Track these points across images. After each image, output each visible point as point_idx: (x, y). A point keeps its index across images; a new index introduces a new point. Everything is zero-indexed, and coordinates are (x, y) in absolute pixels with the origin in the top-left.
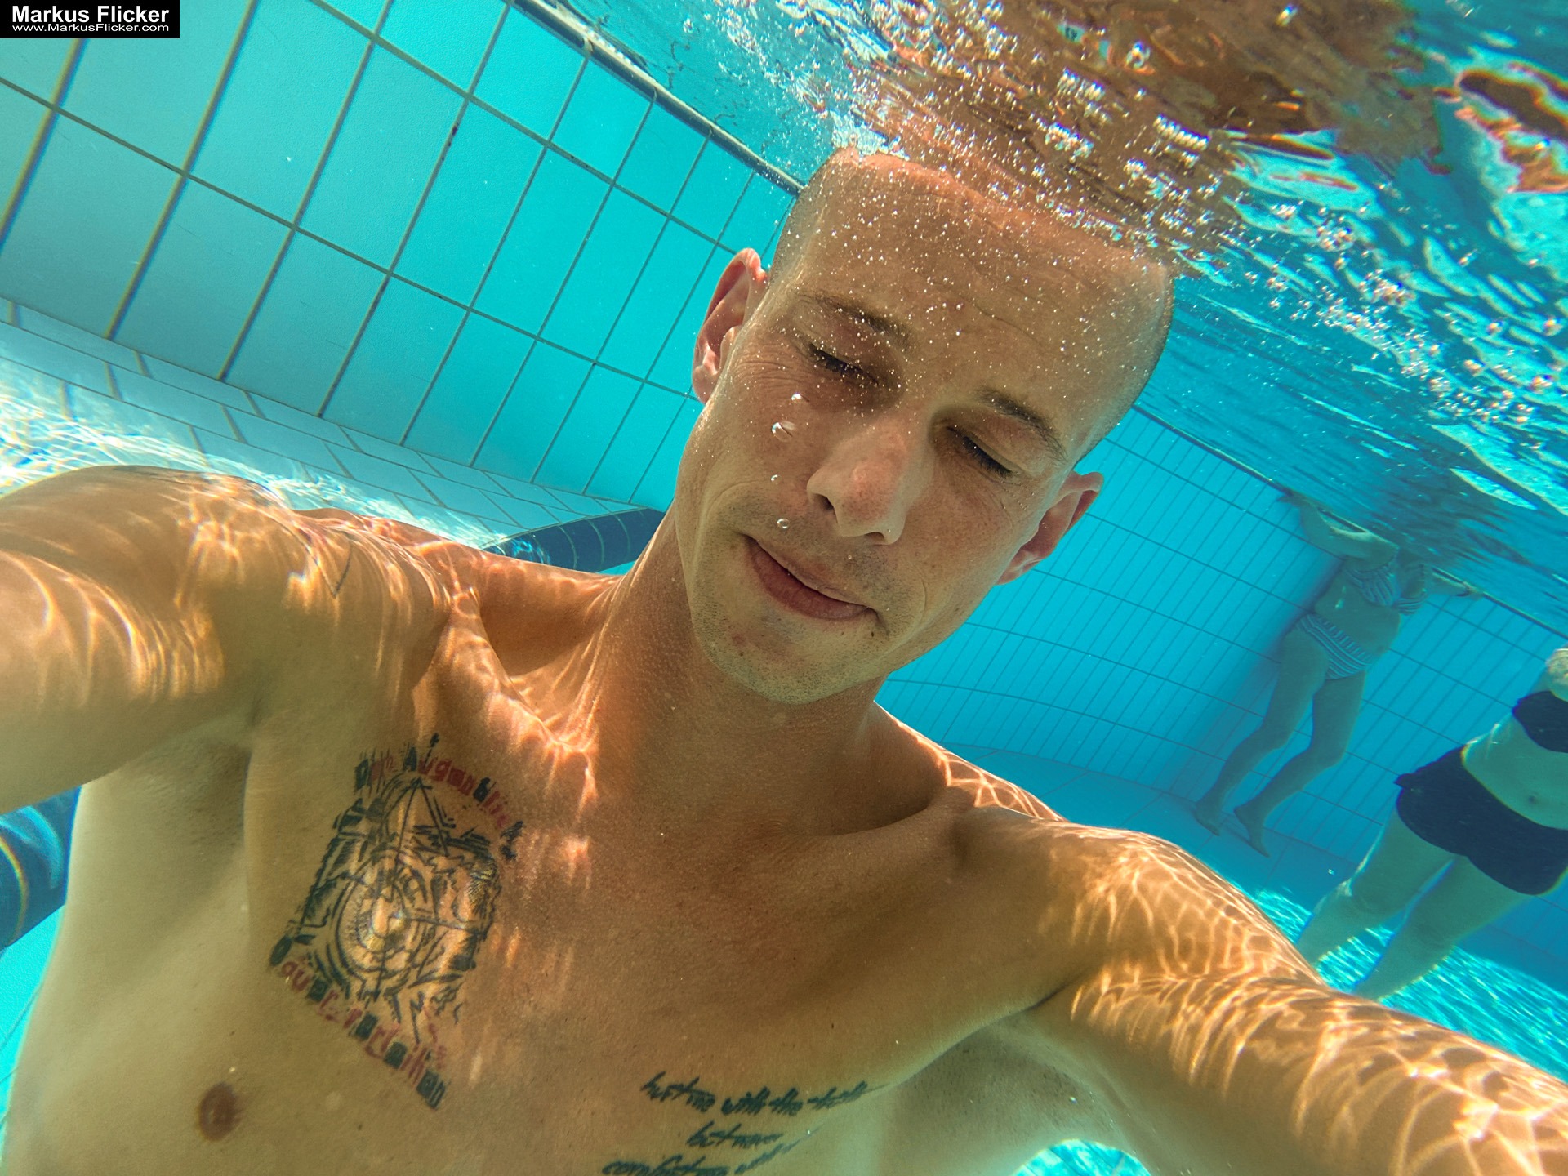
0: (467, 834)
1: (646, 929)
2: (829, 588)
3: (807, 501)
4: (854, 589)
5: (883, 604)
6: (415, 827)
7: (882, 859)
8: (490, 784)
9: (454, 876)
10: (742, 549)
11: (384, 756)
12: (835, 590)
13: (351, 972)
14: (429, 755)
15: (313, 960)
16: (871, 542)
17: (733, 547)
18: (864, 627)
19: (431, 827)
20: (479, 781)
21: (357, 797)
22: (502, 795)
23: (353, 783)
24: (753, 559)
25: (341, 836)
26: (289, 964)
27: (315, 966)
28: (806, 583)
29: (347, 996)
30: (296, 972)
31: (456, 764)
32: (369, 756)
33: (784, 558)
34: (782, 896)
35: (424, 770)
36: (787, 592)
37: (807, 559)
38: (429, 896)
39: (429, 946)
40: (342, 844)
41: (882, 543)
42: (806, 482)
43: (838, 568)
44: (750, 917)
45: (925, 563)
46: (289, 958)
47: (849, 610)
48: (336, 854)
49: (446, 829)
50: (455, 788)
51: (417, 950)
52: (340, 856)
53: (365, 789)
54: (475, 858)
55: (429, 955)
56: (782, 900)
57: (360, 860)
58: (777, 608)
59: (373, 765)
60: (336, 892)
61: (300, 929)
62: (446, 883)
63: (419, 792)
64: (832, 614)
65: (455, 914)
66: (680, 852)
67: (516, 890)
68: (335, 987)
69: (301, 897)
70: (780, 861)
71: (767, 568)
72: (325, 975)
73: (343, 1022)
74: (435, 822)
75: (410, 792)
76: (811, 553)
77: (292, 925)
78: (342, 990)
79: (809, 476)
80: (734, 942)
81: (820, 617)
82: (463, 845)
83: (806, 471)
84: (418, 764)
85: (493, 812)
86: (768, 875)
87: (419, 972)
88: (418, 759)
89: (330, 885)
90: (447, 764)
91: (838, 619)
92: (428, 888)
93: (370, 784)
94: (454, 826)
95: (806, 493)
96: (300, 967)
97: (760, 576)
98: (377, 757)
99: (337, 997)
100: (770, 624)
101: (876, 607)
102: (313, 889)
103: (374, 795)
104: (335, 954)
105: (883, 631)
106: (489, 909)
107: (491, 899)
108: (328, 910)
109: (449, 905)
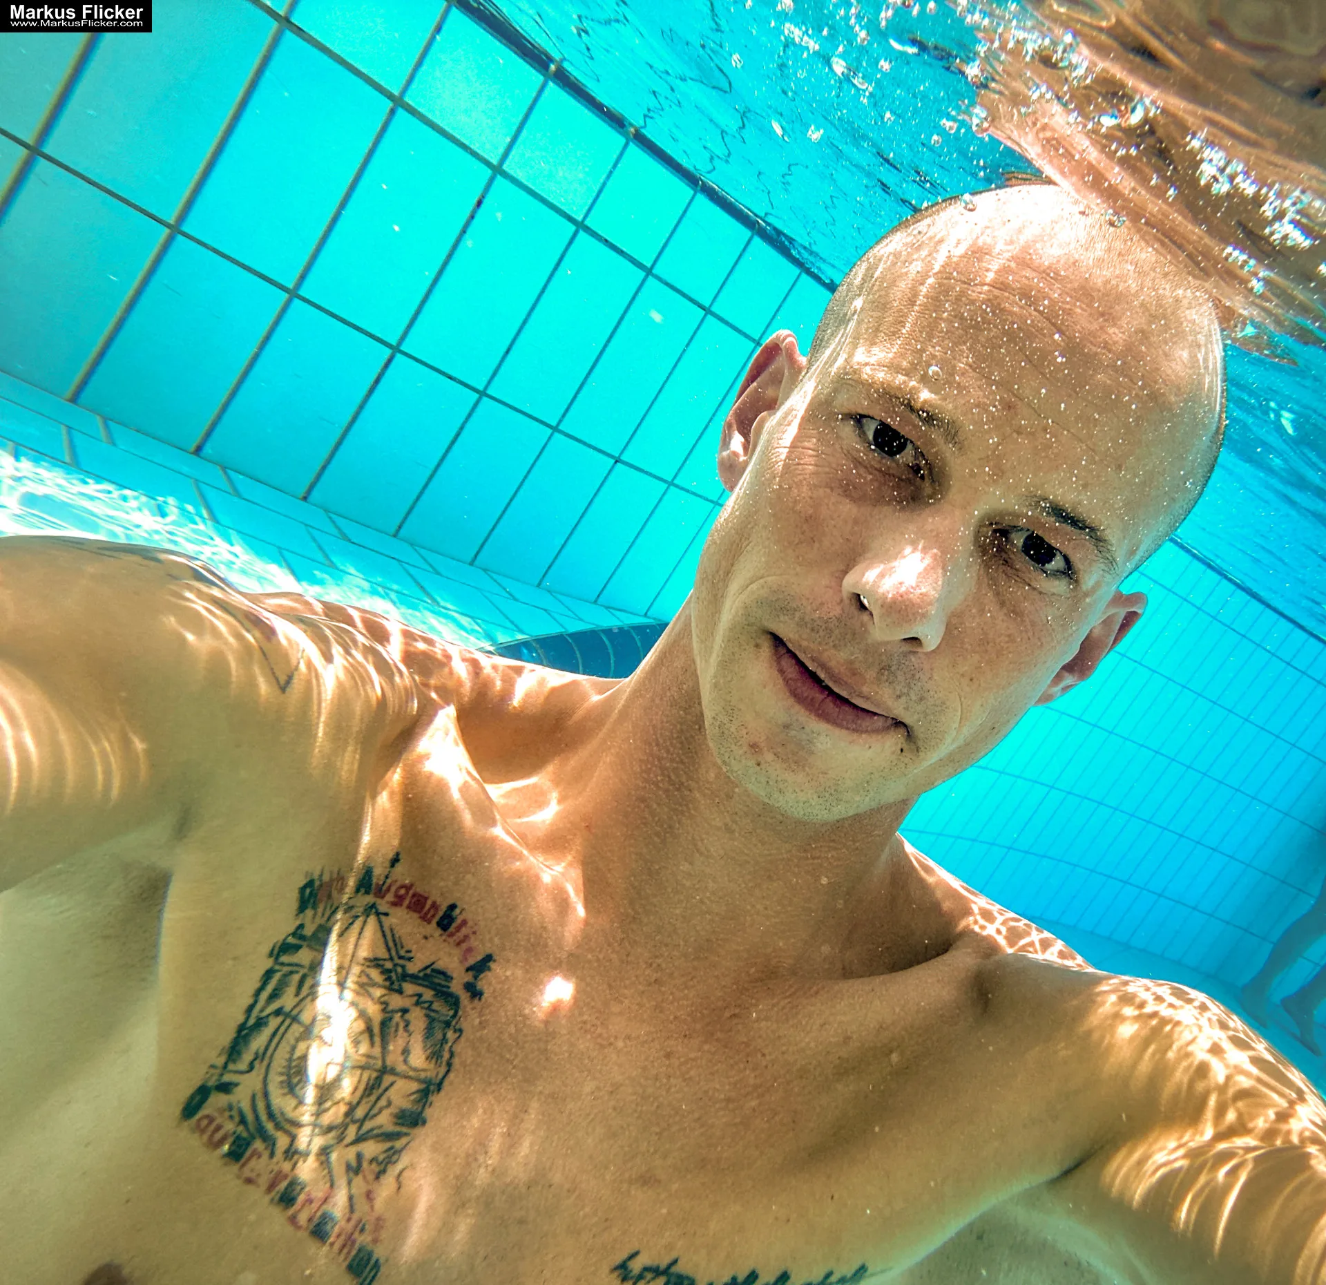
0: (427, 968)
1: (627, 1082)
2: (860, 695)
3: (842, 601)
4: (888, 699)
5: (916, 717)
6: (365, 959)
7: (897, 1010)
8: (457, 911)
9: (407, 1016)
10: (766, 648)
11: (335, 876)
12: (867, 698)
13: (278, 1127)
14: (387, 877)
15: (234, 1113)
16: (907, 647)
17: (757, 646)
18: (894, 740)
19: (385, 960)
20: (444, 908)
21: (298, 923)
22: (470, 923)
23: (295, 905)
24: (778, 660)
25: (277, 967)
26: (207, 1116)
27: (237, 1119)
28: (836, 690)
29: (272, 1155)
30: (212, 1127)
31: (419, 889)
32: (316, 876)
33: (813, 659)
34: (784, 1048)
35: (380, 893)
36: (812, 699)
37: (838, 662)
38: (377, 1040)
39: (373, 1098)
40: (277, 976)
41: (919, 650)
42: (842, 579)
43: (871, 674)
44: (748, 1072)
45: (963, 675)
46: (206, 1110)
47: (878, 722)
48: (270, 988)
49: (401, 962)
50: (416, 915)
51: (358, 1103)
52: (275, 990)
53: (309, 913)
54: (435, 995)
55: (371, 1110)
56: (783, 1053)
57: (297, 995)
58: (801, 715)
59: (321, 885)
60: (266, 1032)
61: (222, 1075)
62: (397, 1025)
63: (372, 920)
64: (861, 726)
65: (405, 1061)
66: (672, 993)
67: (478, 1034)
68: (258, 1145)
69: (227, 1037)
70: (783, 1008)
71: (792, 671)
72: (248, 1130)
73: (264, 1187)
74: (390, 954)
75: (361, 919)
76: (843, 655)
77: (213, 1071)
78: (266, 1148)
79: (845, 572)
80: (728, 1100)
81: (848, 729)
82: (420, 982)
83: (842, 567)
84: (373, 886)
85: (458, 944)
86: (769, 1023)
87: (360, 1128)
88: (374, 881)
89: (261, 1023)
90: (408, 888)
91: (867, 731)
92: (376, 1030)
93: (314, 907)
94: (410, 959)
95: (841, 591)
96: (218, 1121)
97: (784, 679)
98: (326, 878)
99: (260, 1156)
100: (793, 733)
101: (907, 721)
102: (242, 1027)
103: (318, 921)
104: (261, 1106)
105: (913, 747)
106: (446, 1055)
107: (450, 1044)
108: (257, 1053)
109: (400, 1050)
